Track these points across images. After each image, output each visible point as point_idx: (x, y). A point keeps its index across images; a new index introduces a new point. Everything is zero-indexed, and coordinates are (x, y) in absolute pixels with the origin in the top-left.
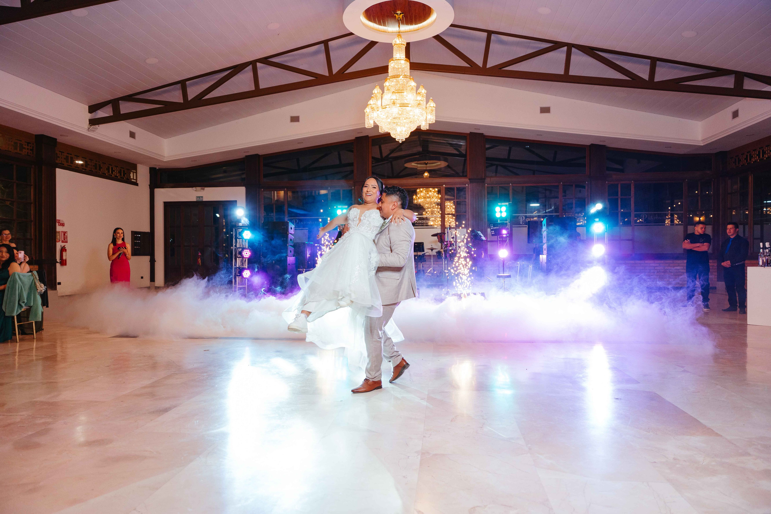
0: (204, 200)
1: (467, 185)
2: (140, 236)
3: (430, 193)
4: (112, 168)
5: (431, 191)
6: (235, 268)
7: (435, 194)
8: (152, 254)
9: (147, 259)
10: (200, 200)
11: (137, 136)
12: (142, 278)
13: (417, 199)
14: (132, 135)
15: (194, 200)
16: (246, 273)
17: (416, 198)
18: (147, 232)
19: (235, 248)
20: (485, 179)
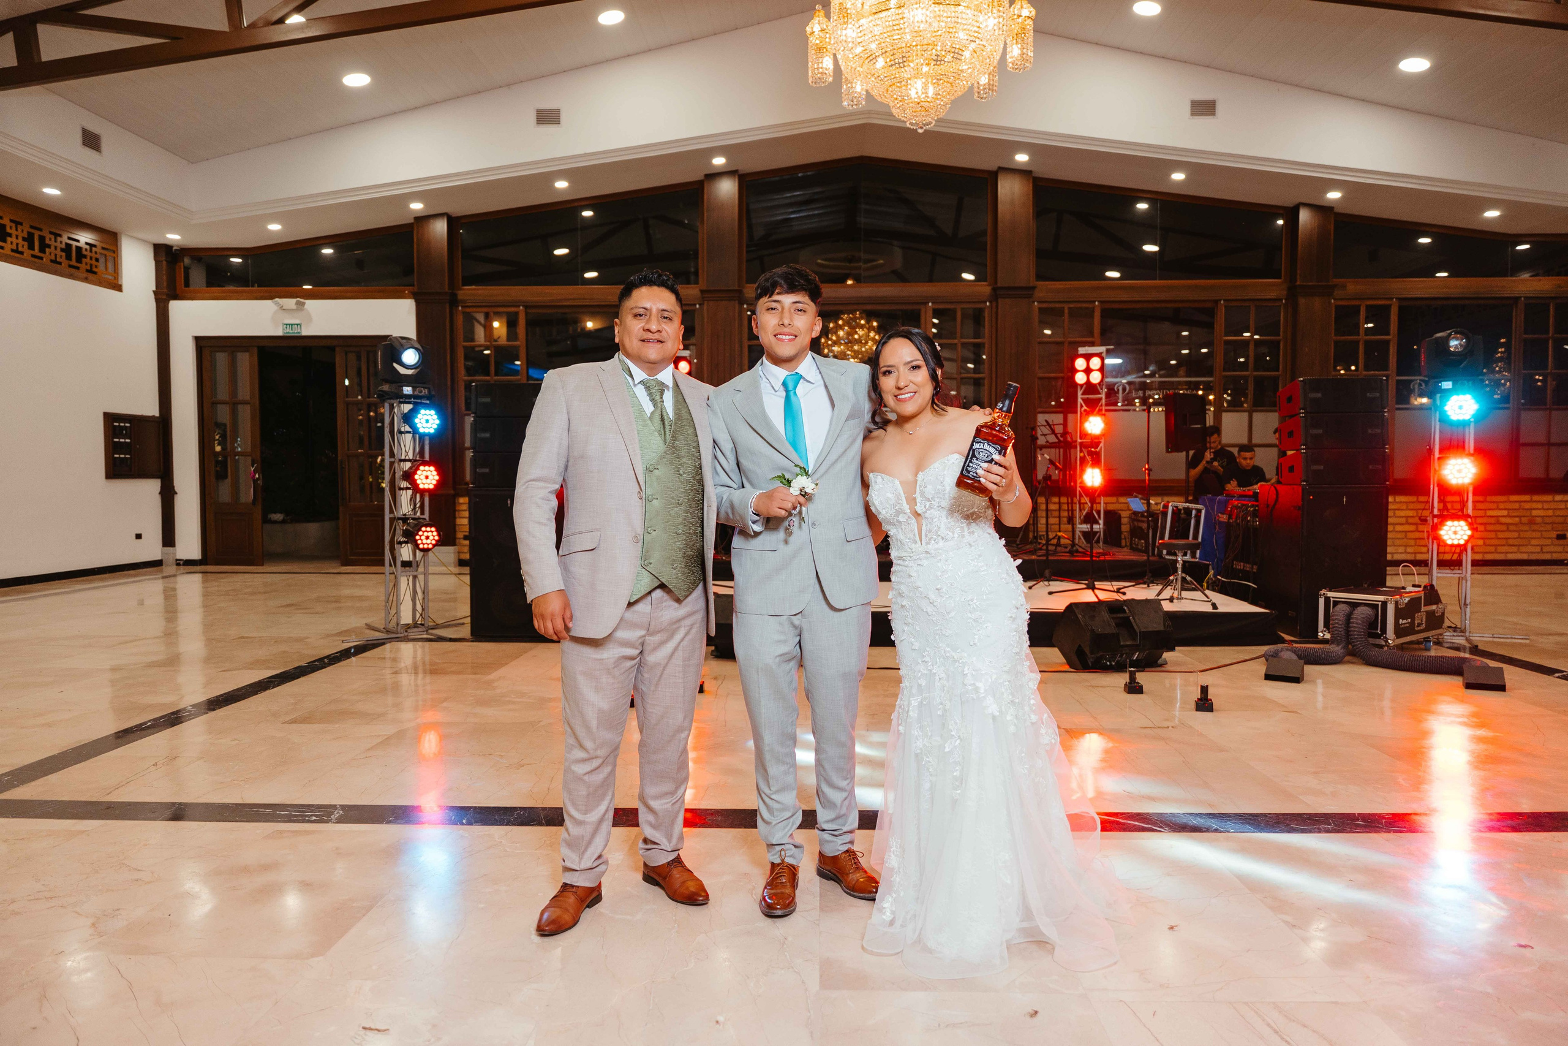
0: (305, 332)
1: (988, 304)
2: (128, 425)
3: (861, 332)
4: (42, 239)
5: (862, 327)
6: (392, 520)
7: (872, 334)
8: (165, 474)
9: (151, 488)
10: (294, 332)
11: (105, 144)
12: (139, 536)
13: (828, 345)
14: (91, 141)
15: (279, 332)
16: (426, 534)
17: (826, 342)
18: (150, 414)
19: (393, 460)
20: (1034, 288)
